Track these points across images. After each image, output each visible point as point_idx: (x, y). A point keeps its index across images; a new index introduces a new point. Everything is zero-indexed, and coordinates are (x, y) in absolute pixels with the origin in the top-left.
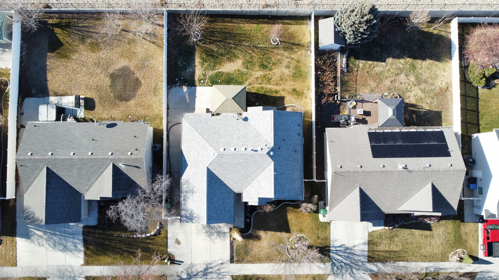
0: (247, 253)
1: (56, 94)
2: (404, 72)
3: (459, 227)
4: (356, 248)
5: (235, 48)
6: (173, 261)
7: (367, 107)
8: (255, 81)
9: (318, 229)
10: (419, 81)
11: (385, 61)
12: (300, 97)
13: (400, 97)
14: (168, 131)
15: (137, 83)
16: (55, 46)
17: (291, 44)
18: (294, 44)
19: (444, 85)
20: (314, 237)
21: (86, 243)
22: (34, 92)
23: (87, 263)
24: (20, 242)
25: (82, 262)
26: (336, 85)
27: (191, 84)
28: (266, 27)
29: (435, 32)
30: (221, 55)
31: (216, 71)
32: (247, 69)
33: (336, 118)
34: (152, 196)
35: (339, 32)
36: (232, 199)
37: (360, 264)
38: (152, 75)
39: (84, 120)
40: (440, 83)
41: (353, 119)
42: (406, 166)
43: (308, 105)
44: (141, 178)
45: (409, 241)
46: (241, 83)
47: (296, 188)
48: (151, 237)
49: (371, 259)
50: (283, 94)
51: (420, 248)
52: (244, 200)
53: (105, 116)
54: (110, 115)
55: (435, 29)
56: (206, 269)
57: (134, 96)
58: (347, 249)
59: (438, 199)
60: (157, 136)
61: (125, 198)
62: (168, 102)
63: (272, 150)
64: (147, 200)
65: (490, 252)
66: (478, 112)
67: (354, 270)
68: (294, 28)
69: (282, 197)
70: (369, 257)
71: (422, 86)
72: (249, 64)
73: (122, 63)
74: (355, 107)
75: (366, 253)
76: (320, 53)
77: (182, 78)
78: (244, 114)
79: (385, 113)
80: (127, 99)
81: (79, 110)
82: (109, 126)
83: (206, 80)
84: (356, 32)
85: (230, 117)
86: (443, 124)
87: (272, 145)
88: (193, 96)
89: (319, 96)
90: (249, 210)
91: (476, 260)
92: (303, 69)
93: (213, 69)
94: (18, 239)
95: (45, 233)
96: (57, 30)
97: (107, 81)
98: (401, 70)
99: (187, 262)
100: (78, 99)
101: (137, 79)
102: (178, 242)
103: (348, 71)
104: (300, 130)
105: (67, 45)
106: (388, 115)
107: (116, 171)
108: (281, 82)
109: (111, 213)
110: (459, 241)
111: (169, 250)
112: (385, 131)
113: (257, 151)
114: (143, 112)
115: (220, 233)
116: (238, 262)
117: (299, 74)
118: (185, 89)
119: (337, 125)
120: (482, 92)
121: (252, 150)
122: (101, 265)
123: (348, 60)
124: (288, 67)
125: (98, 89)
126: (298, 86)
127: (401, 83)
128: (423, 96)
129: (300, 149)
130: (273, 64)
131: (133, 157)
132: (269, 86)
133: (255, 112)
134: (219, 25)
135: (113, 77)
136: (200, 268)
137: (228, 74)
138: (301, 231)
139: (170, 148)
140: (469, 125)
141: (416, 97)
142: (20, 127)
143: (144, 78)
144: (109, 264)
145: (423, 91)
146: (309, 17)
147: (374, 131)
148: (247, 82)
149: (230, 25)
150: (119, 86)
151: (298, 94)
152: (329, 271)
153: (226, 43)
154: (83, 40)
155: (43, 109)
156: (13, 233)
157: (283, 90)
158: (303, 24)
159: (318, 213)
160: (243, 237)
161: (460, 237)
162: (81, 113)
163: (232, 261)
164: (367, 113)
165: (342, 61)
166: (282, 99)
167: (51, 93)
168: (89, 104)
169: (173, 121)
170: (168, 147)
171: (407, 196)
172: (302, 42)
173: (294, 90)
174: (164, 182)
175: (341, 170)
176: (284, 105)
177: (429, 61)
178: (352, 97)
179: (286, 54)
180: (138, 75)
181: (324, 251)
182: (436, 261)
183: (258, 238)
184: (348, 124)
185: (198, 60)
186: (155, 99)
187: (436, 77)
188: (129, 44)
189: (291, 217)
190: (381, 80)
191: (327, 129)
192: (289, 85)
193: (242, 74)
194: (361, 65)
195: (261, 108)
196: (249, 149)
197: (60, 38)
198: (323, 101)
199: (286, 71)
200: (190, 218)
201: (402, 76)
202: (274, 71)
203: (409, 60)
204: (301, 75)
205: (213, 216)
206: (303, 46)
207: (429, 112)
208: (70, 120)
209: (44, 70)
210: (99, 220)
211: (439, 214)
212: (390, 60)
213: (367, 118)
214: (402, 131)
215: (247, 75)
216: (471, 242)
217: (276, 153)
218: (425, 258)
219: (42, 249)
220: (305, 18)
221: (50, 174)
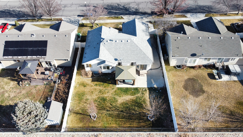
1: (235, 82)
2: (10, 98)
5: (123, 109)
6: (150, 22)
8: (109, 91)
10: (3, 93)
12: (82, 83)
13: (19, 84)
14: (161, 65)
15: (186, 88)
17: (83, 114)
18: (81, 114)
23: (189, 21)
27: (151, 89)
30: (132, 105)
31: (135, 96)
32: (114, 98)
38: (177, 93)
42: (31, 36)
53: (200, 71)
54: (197, 72)
57: (186, 81)
62: (164, 79)
67: (69, 20)
72: (113, 100)
73: (199, 99)
74: (49, 76)
77: (157, 91)
78: (117, 63)
80: (189, 79)
81: (217, 73)
82: (195, 55)
83: (141, 90)
85: (125, 62)
87: (101, 44)
88: (149, 81)
93: (137, 97)
97: (205, 89)
101: (186, 90)
106: (31, 64)
108: (93, 90)
111: (152, 25)
112: (36, 57)
113: (110, 40)
114: (178, 73)
118: (155, 86)
121: (112, 41)
124: (87, 100)
125: (210, 84)
126: (82, 89)
127: (15, 92)
128: (4, 85)
130: (97, 101)
132: (101, 88)
135: (202, 91)
137: (127, 94)
139: (158, 58)
141: (9, 84)
143: (182, 91)
145: (3, 88)
147: (42, 57)
148: (115, 90)
150: (197, 86)
151: (83, 85)
152: (81, 21)
153: (129, 113)
155: (238, 70)
157: (92, 86)
164: (42, 73)
168: (212, 76)
169: (159, 70)
172: (75, 115)
176: (92, 79)
178: (49, 83)
180: (187, 93)
181: (81, 26)
186: (172, 80)
190: (27, 93)
193: (118, 95)
196: (114, 41)
199: (89, 97)
201: (12, 96)
202: (96, 97)
204: (79, 95)
213: (44, 71)
214: (26, 57)
215: (115, 94)
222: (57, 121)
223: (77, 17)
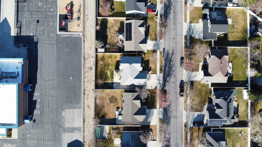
0: (154, 70)
1: (115, 116)
3: (149, 18)
4: (154, 43)
5: (104, 72)
6: (156, 88)
7: (119, 40)
8: (112, 68)
9: (149, 53)
10: (113, 27)
11: (108, 35)
13: (117, 32)
14: (125, 89)
15: (113, 96)
16: (103, 116)
17: (103, 59)
18: (103, 58)
19: (114, 21)
20: (151, 54)
21: (152, 108)
22: (115, 122)
23: (156, 108)
24: (151, 124)
25: (156, 109)
26: (114, 48)
27: (113, 83)
28: (99, 65)
29: (100, 22)
30: (106, 76)
33: (122, 48)
34: (140, 91)
35: (101, 47)
36: (141, 73)
37: (157, 43)
38: (111, 93)
39: (122, 109)
40: (113, 22)
41: (122, 44)
42: (134, 33)
43: (118, 55)
44: (136, 94)
45: (152, 30)
46: (113, 71)
47: (139, 58)
48: (150, 93)
49: (156, 40)
50: (116, 61)
51: (154, 28)
52: (141, 70)
53: (121, 104)
55: (99, 23)
56: (158, 80)
57: (116, 97)
58: (154, 46)
59: (141, 26)
60: (126, 91)
61: (140, 97)
62: (117, 89)
63: (130, 64)
64: (141, 92)
65: (155, 11)
66: (121, 12)
67: (159, 44)
68: (99, 58)
69: (141, 62)
70: (156, 41)
71: (114, 26)
72: (108, 69)
73: (108, 100)
74: (119, 43)
75: (155, 41)
76: (106, 52)
77: (111, 86)
78: (121, 70)
79: (121, 37)
80: (117, 99)
81: (119, 111)
82: (124, 102)
83: (112, 80)
84: (102, 44)
85: (122, 74)
86: (123, 21)
87: (129, 64)
88: (116, 83)
89: (116, 52)
90: (144, 69)
91: (157, 15)
92: (109, 56)
93: (109, 78)
94: (150, 125)
95: (149, 118)
96: (99, 116)
97: (112, 104)
98: (110, 31)
99: (156, 84)
100: (116, 111)
101: (112, 96)
102: (151, 87)
103: (110, 45)
104: (125, 57)
105: (103, 114)
107: (134, 99)
108: (113, 61)
109: (144, 101)
110: (152, 18)
111: (154, 88)
112: (125, 37)
113: (130, 67)
114: (120, 95)
115: (150, 76)
116: (156, 72)
117: (111, 57)
118: (114, 85)
119: (124, 48)
120: (115, 11)
122: (157, 105)
123: (107, 45)
124: (109, 59)
125: (114, 106)
126: (114, 57)
127: (113, 31)
128: (116, 26)
129: (129, 57)
130: (108, 63)
131: (131, 96)
132: (114, 64)
133: (121, 68)
134: (98, 76)
135: (111, 102)
136: (158, 81)
137: (111, 74)
138: (149, 57)
140: (124, 15)
141: (117, 28)
142: (123, 125)
143: (111, 95)
144: (157, 103)
145: (115, 26)
146: (96, 54)
147: (125, 39)
149: (98, 74)
150: (113, 101)
151: (115, 57)
152: (159, 50)
153: (103, 75)
154: (102, 110)
155: (119, 119)
156: (149, 126)
157: (115, 61)
158: (98, 55)
159: (145, 53)
160: (150, 71)
161: (151, 18)
162: (120, 110)
163: (156, 74)
164: (121, 40)
165: (108, 46)
166: (117, 61)
167: (115, 117)
168: (118, 108)
169: (122, 88)
170: (129, 89)
171: (140, 32)
172: (103, 56)
173: (115, 58)
174: (137, 89)
175: (134, 48)
177: (108, 24)
178: (117, 44)
179: (106, 60)
180: (111, 96)
181: (154, 51)
182: (157, 24)
183: (151, 67)
184: (123, 45)
185: (107, 82)
186: (117, 92)
187: (111, 22)
188: (103, 98)
189: (146, 59)
190: (112, 36)
191: (125, 51)
192: (113, 59)
193: (110, 71)
194: (108, 41)
195: (120, 66)
196: (129, 69)
197: (101, 115)
198: (118, 51)
199: (110, 60)
200: (145, 83)
201: (111, 31)
202: (110, 63)
203: (107, 29)
205: (145, 77)
206: (104, 56)
207: (120, 24)
208: (122, 112)
209: (110, 119)
210: (146, 105)
211: (145, 25)
212: (107, 34)
213: (122, 40)
214: (125, 33)
216: (152, 15)
217: (130, 63)
218: (156, 27)
219: (153, 119)
220: (96, 55)
221: (135, 114)
222: (98, 51)
223: (163, 47)
